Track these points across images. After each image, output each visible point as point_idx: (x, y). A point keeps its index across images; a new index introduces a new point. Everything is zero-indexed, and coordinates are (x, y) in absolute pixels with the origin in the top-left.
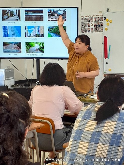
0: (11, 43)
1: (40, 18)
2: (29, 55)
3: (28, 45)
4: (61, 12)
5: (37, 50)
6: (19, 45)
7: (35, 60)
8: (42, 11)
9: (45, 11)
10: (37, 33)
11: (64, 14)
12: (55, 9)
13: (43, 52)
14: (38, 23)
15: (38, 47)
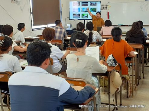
0: (76, 14)
1: (87, 5)
2: (83, 19)
3: (83, 15)
4: (95, 3)
5: (86, 17)
6: (79, 15)
7: (84, 20)
8: (88, 3)
9: (89, 3)
10: (86, 10)
11: (96, 4)
12: (93, 2)
13: (88, 17)
14: (87, 7)
15: (86, 15)
